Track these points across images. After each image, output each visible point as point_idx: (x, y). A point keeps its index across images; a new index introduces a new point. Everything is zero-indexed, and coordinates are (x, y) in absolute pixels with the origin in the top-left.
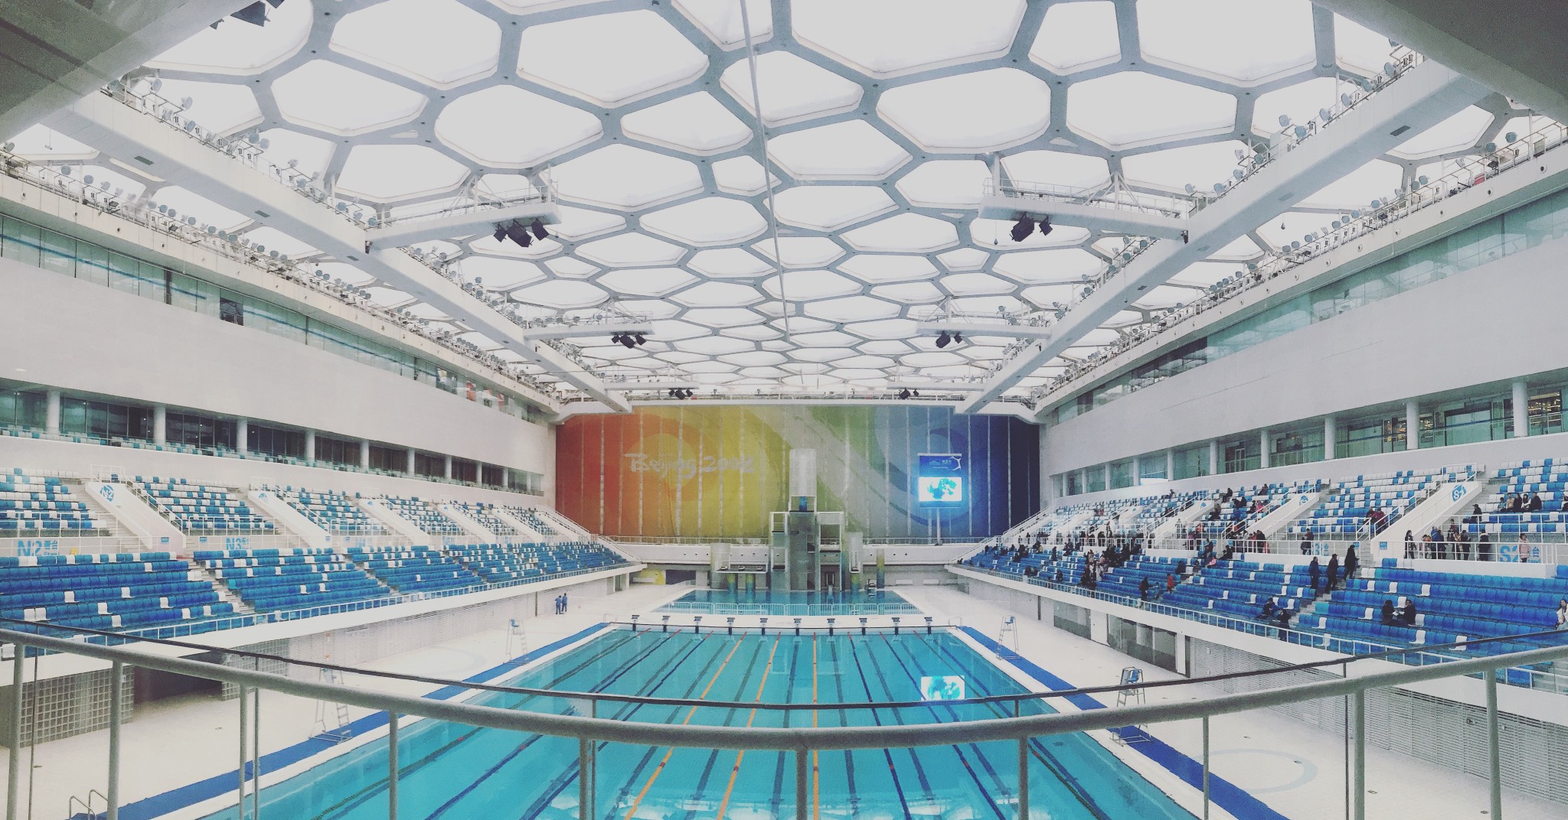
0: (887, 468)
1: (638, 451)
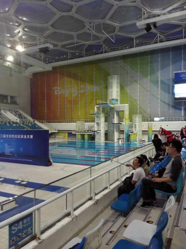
0: (160, 83)
1: (57, 86)
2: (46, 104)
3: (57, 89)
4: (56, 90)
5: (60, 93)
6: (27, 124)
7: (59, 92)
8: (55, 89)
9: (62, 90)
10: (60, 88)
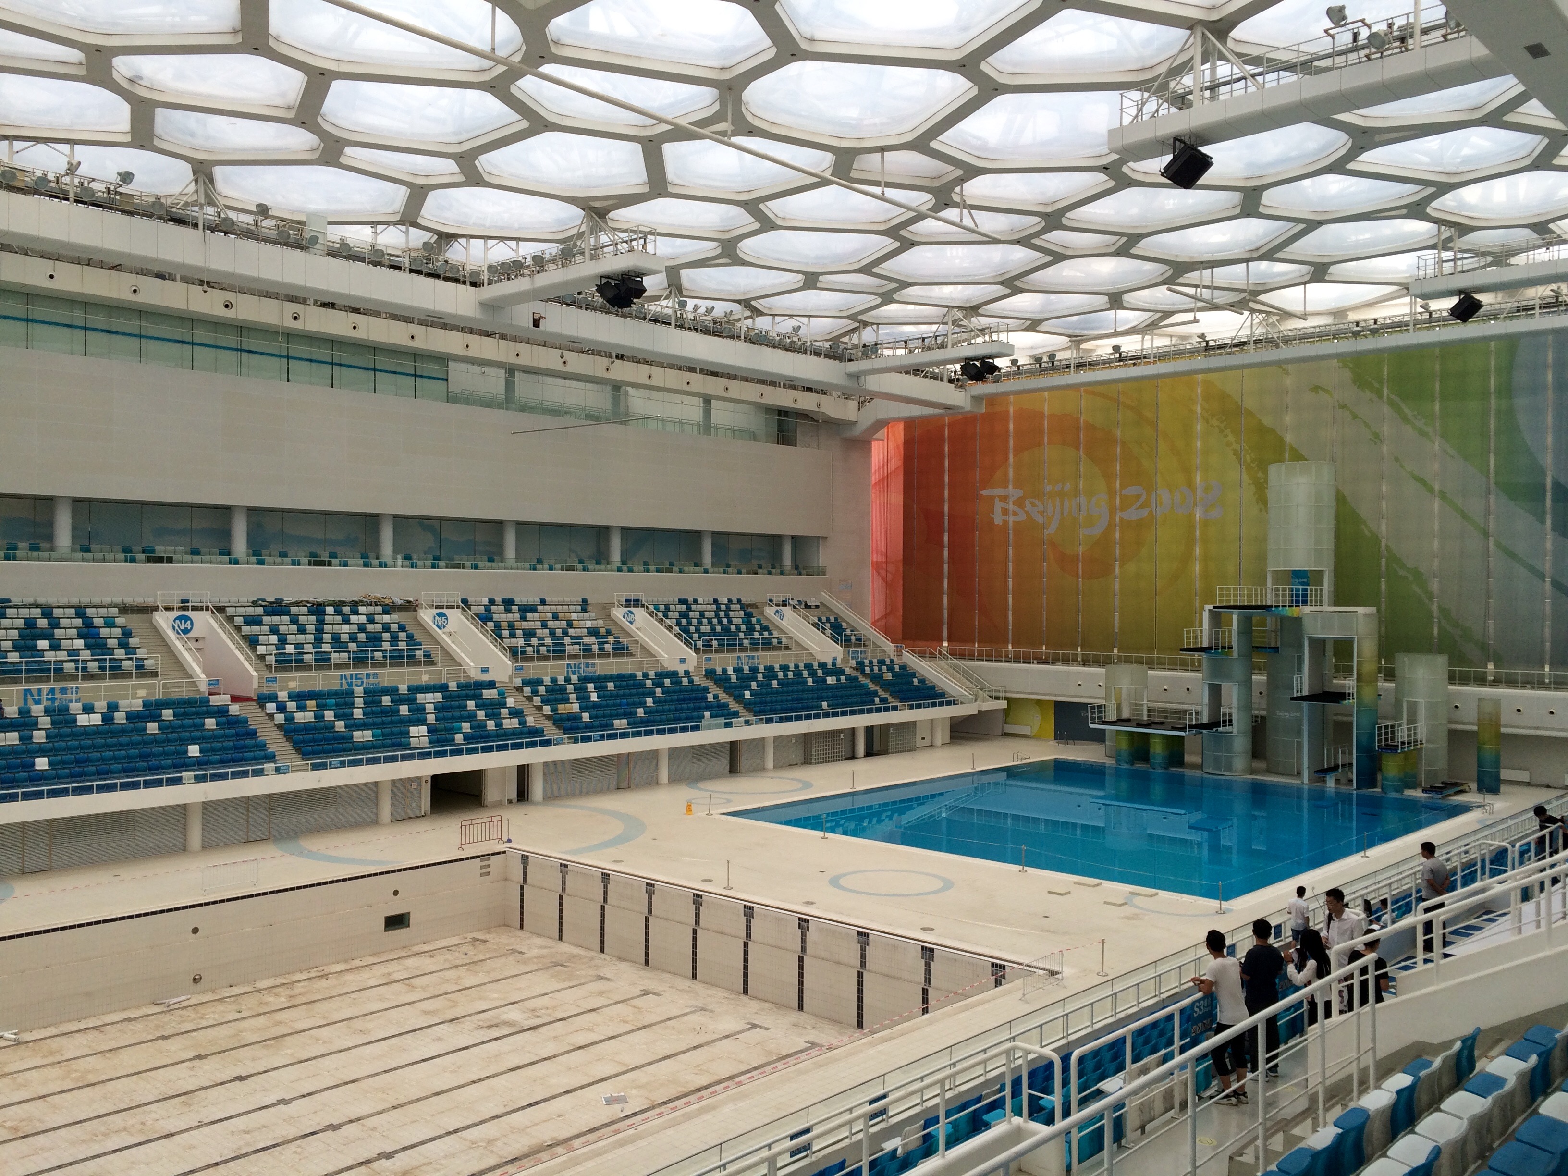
0: (1549, 495)
1: (1005, 484)
2: (946, 566)
3: (1004, 499)
4: (997, 501)
5: (1017, 519)
6: (876, 669)
7: (1015, 514)
8: (992, 498)
9: (1027, 502)
10: (1020, 493)
